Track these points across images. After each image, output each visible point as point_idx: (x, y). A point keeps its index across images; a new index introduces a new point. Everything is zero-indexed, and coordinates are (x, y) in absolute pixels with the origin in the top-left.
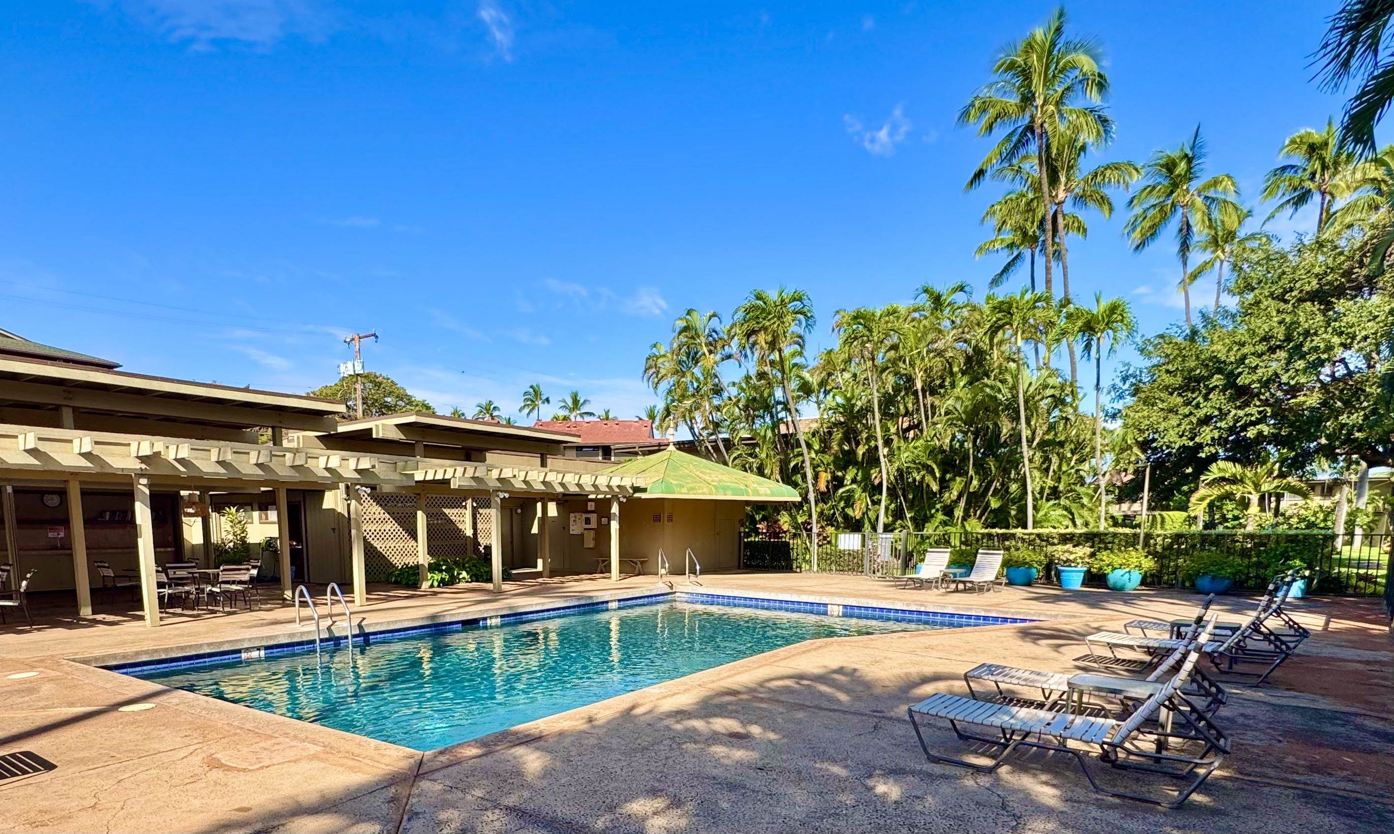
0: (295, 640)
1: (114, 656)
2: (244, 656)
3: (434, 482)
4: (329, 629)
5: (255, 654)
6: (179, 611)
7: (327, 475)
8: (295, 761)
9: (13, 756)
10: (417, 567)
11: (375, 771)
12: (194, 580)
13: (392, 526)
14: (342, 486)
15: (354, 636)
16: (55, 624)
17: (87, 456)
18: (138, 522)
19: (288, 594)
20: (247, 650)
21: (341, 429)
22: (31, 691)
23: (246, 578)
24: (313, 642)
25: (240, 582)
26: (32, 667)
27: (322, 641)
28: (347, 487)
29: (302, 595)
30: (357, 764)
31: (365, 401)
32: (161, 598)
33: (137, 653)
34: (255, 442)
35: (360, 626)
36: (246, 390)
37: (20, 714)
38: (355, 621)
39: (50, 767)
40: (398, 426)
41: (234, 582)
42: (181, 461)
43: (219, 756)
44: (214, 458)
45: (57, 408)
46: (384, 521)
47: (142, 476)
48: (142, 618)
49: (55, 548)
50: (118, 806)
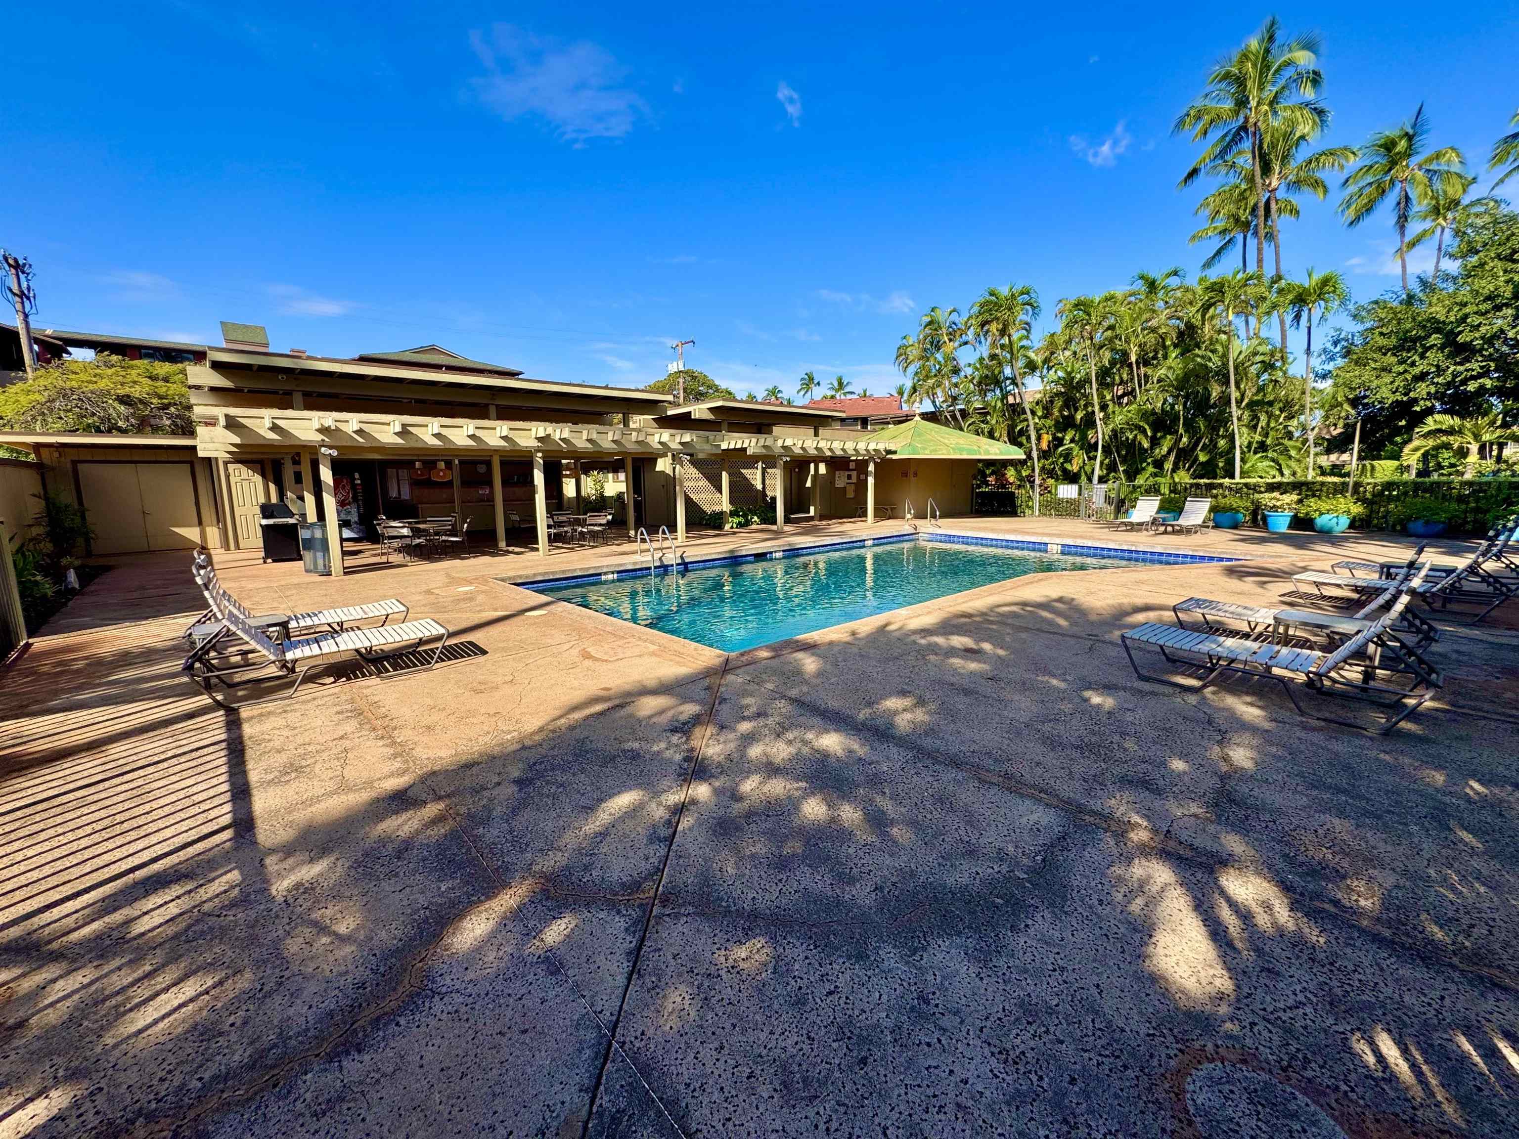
0: (638, 567)
1: (520, 577)
2: (603, 578)
3: (735, 449)
4: (660, 559)
5: (610, 577)
6: (560, 545)
7: (660, 447)
8: (640, 656)
9: (462, 643)
10: (722, 513)
11: (694, 666)
12: (570, 523)
13: (704, 483)
14: (669, 454)
15: (678, 564)
16: (484, 554)
17: (505, 438)
18: (536, 483)
19: (632, 533)
20: (606, 573)
21: (670, 413)
22: (471, 599)
23: (604, 521)
24: (649, 568)
25: (600, 525)
26: (471, 583)
27: (656, 567)
28: (673, 455)
29: (642, 534)
30: (681, 660)
31: (685, 390)
32: (549, 536)
33: (535, 575)
34: (611, 424)
35: (682, 557)
36: (606, 388)
37: (465, 615)
38: (679, 554)
39: (484, 652)
40: (710, 409)
41: (596, 525)
42: (563, 440)
43: (589, 650)
44: (585, 437)
45: (487, 406)
46: (698, 479)
47: (539, 451)
48: (537, 550)
49: (483, 501)
50: (527, 682)
